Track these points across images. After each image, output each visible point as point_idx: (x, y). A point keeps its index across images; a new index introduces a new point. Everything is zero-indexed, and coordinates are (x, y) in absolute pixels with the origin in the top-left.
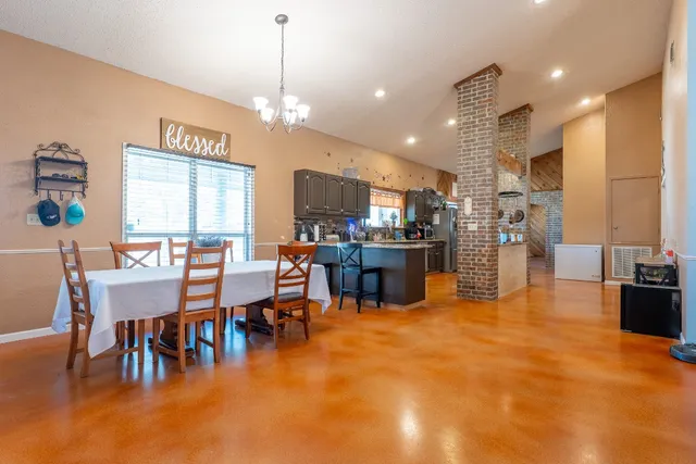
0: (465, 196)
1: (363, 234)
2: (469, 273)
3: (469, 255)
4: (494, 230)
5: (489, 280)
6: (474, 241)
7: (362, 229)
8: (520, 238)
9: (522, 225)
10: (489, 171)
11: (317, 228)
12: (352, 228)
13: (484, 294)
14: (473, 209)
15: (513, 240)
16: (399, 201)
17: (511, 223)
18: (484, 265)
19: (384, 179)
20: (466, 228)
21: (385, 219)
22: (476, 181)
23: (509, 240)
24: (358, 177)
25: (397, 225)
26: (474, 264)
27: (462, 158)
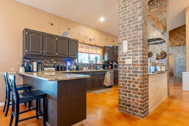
0: (123, 40)
1: (75, 67)
2: (126, 95)
3: (126, 81)
4: (144, 63)
5: (141, 102)
6: (129, 72)
7: (76, 64)
8: (163, 69)
9: (164, 61)
10: (140, 18)
11: (35, 64)
12: (69, 64)
13: (137, 112)
14: (129, 49)
15: (159, 70)
16: (100, 51)
17: (157, 59)
18: (137, 90)
19: (90, 40)
20: (124, 62)
21: (91, 59)
22: (131, 28)
23: (156, 70)
24: (68, 36)
25: (98, 62)
26: (130, 88)
27: (121, 14)
